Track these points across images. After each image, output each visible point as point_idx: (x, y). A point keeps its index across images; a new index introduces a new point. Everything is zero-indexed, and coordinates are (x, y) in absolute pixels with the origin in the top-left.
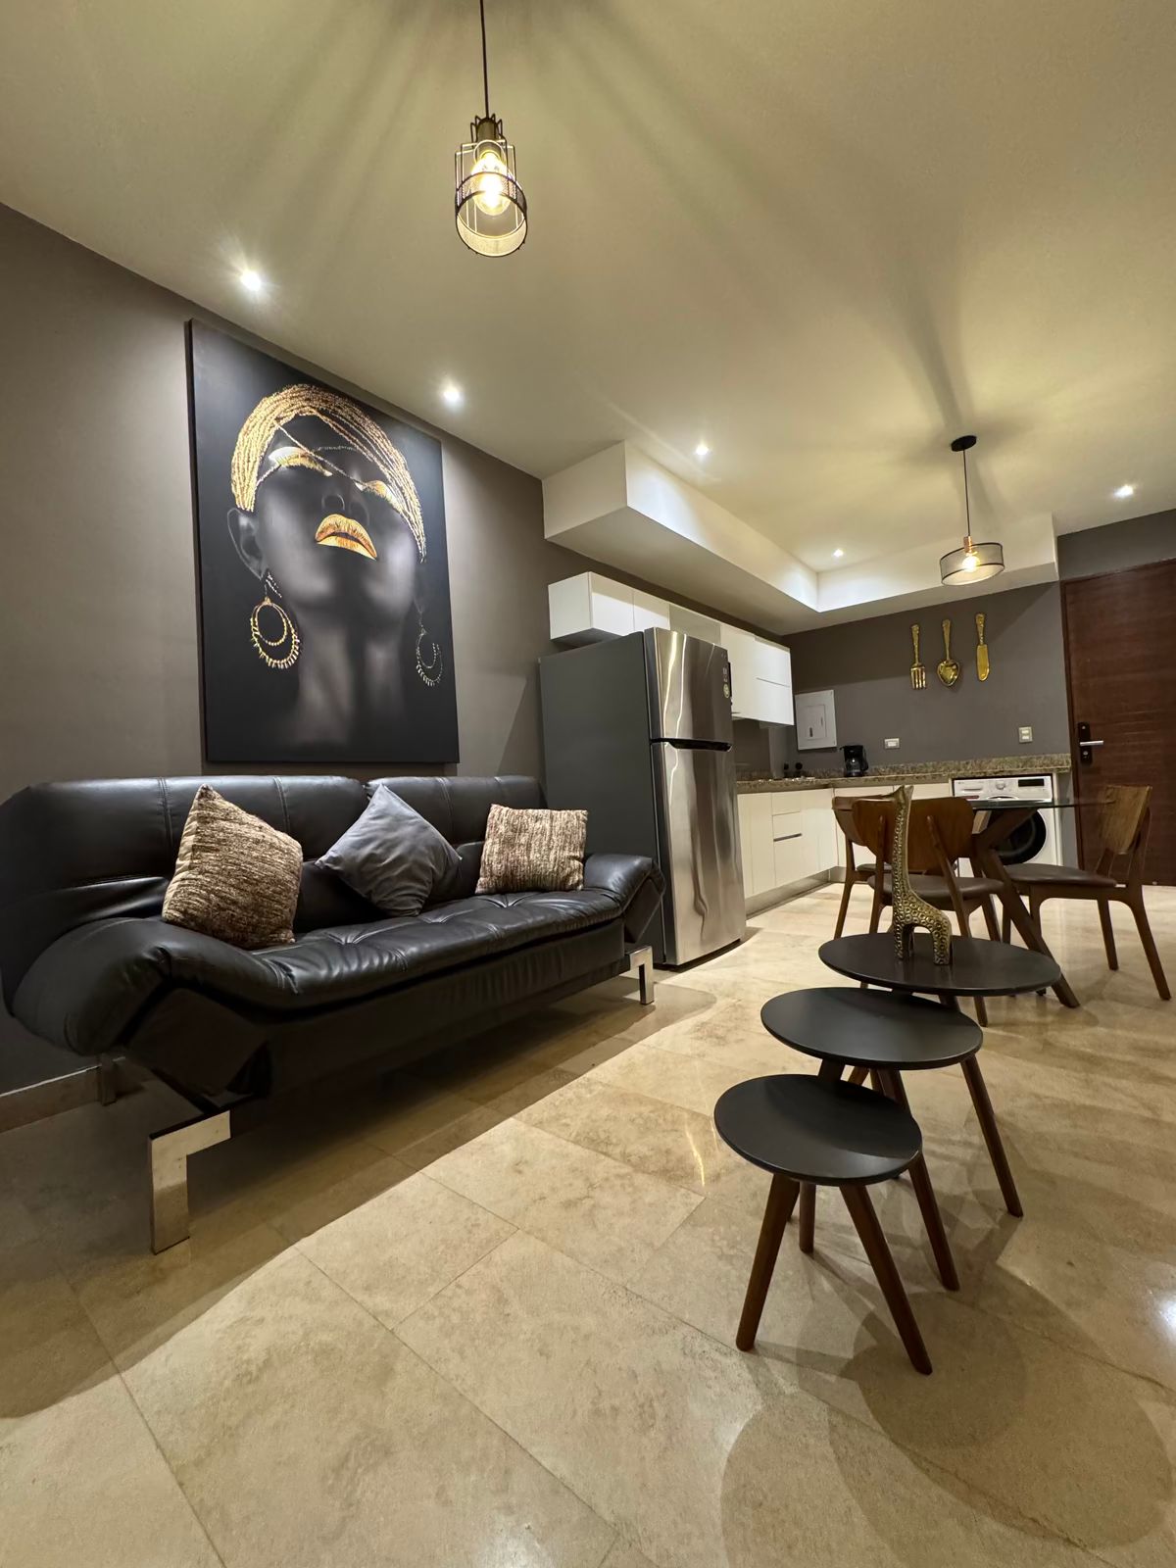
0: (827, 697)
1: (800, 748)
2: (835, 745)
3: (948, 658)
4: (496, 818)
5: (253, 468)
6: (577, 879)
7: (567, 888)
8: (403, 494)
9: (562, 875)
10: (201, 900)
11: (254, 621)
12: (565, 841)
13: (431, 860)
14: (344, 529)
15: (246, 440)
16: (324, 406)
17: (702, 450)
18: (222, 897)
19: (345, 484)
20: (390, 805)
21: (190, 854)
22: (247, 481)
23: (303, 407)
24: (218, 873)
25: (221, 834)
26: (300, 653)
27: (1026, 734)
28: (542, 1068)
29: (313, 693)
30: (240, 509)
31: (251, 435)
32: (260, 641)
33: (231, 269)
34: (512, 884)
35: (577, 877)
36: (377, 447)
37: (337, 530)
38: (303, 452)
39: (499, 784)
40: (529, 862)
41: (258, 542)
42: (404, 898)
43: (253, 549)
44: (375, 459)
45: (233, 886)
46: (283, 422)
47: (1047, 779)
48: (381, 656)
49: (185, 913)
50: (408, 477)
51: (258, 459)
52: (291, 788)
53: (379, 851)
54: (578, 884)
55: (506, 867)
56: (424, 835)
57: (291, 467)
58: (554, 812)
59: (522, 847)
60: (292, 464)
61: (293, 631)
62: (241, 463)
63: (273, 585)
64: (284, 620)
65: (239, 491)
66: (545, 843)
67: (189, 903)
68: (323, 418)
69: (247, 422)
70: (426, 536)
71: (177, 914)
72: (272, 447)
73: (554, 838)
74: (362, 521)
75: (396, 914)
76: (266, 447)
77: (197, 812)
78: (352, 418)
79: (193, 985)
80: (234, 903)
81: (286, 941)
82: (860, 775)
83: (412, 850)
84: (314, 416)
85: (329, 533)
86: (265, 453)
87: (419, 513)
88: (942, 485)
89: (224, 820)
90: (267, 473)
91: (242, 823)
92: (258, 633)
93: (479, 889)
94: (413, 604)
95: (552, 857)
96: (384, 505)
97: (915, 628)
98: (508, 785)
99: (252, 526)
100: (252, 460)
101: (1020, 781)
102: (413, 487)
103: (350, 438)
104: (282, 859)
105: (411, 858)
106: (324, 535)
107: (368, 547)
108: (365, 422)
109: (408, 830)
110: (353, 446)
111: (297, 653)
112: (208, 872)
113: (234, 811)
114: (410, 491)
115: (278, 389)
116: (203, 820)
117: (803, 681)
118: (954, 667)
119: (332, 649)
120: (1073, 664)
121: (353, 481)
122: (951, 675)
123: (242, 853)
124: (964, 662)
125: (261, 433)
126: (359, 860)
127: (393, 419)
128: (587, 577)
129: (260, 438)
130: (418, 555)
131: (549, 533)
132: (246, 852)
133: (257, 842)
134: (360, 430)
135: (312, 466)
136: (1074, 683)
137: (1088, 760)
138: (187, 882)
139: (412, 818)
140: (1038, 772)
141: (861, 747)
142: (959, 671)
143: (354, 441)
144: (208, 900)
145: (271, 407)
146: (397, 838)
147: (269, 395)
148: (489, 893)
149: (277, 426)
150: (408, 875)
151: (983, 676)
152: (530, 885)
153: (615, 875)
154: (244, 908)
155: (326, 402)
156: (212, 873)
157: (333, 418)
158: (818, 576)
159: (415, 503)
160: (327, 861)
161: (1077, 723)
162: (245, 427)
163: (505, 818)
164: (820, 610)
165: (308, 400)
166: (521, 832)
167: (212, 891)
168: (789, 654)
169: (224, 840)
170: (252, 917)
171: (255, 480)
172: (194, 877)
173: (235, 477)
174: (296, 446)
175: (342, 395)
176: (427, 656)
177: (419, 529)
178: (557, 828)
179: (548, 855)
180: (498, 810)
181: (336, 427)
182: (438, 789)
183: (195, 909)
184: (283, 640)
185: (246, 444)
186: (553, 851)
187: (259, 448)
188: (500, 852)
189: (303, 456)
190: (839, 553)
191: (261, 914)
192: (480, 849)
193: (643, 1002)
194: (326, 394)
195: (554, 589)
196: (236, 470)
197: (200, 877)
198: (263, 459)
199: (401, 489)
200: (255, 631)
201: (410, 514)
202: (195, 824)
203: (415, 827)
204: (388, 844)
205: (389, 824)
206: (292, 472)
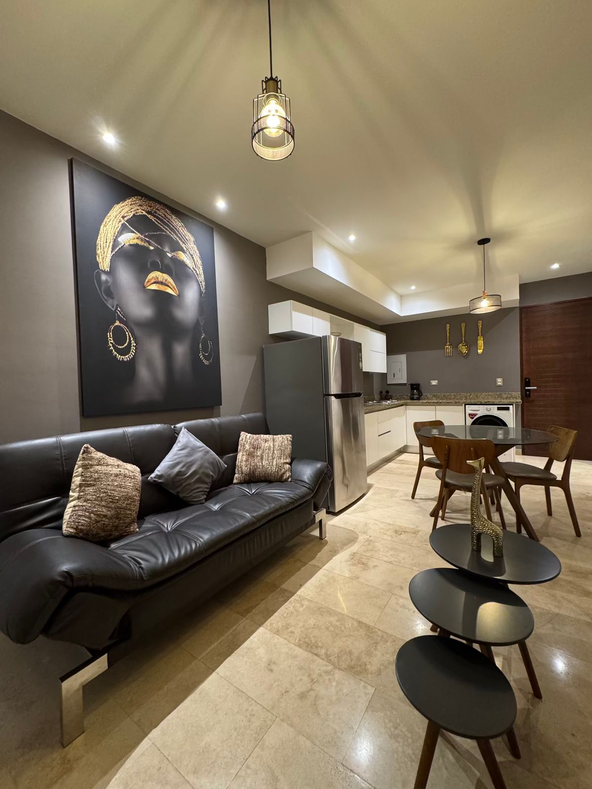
0: (403, 358)
1: (388, 383)
2: (406, 382)
3: (463, 342)
4: (244, 440)
5: (109, 246)
6: (288, 475)
7: (283, 480)
8: (193, 258)
9: (280, 473)
10: (86, 519)
11: (110, 335)
12: (281, 454)
13: (211, 470)
14: (160, 279)
15: (105, 229)
16: (149, 209)
17: (352, 238)
18: (98, 515)
19: (160, 253)
20: (189, 441)
21: (78, 489)
22: (105, 254)
23: (138, 210)
24: (95, 500)
25: (96, 475)
26: (136, 351)
27: (500, 381)
28: (274, 587)
29: (143, 373)
30: (102, 270)
31: (108, 227)
32: (113, 346)
33: (98, 133)
34: (252, 479)
35: (288, 474)
36: (178, 232)
37: (156, 280)
38: (137, 236)
39: (244, 419)
40: (263, 466)
41: (112, 290)
42: (196, 494)
43: (109, 293)
44: (178, 239)
45: (104, 506)
46: (126, 219)
47: (511, 407)
48: (180, 350)
49: (76, 529)
50: (196, 249)
51: (112, 241)
52: (134, 434)
53: (184, 469)
54: (288, 478)
55: (250, 468)
56: (208, 456)
57: (131, 245)
58: (275, 436)
59: (258, 458)
60: (131, 243)
61: (132, 339)
62: (102, 243)
63: (121, 313)
64: (127, 333)
65: (101, 260)
66: (270, 455)
67: (79, 522)
68: (149, 216)
69: (106, 219)
70: (205, 282)
71: (72, 530)
72: (120, 233)
73: (275, 452)
74: (170, 275)
75: (193, 503)
76: (117, 233)
77: (82, 462)
78: (165, 216)
79: (86, 589)
80: (105, 516)
81: (134, 531)
82: (418, 399)
83: (201, 466)
84: (144, 215)
85: (152, 282)
86: (116, 237)
87: (201, 269)
88: (470, 260)
89: (97, 465)
90: (117, 249)
91: (107, 465)
92: (112, 342)
93: (235, 481)
94: (198, 320)
95: (275, 463)
96: (183, 264)
97: (448, 325)
98: (249, 419)
99: (109, 279)
100: (108, 241)
101: (498, 407)
102: (198, 255)
103: (164, 227)
104: (130, 483)
105: (201, 471)
106: (149, 283)
107: (173, 289)
108: (172, 218)
109: (198, 455)
110: (166, 232)
111: (134, 351)
112: (88, 500)
113: (103, 458)
114: (197, 257)
115: (124, 200)
116: (85, 467)
117: (392, 349)
118: (466, 347)
119: (154, 348)
120: (524, 348)
121: (165, 252)
122: (465, 351)
123: (108, 484)
124: (472, 345)
125: (114, 225)
126: (172, 475)
127: (188, 216)
128: (289, 303)
129: (113, 227)
130: (201, 292)
131: (268, 278)
132: (110, 483)
133: (117, 475)
134: (169, 223)
135: (143, 244)
136: (524, 357)
137: (529, 396)
138: (77, 508)
139: (200, 447)
140: (507, 403)
141: (419, 384)
142: (469, 350)
143: (166, 229)
144: (90, 518)
145: (120, 210)
146: (192, 461)
147: (118, 203)
148: (240, 483)
149: (123, 221)
150: (200, 481)
151: (480, 351)
152: (263, 479)
153: (307, 472)
154: (111, 518)
155: (151, 207)
156: (91, 500)
157: (155, 216)
158: (401, 297)
159: (199, 262)
160: (155, 477)
161: (524, 377)
162: (104, 223)
163: (249, 441)
164: (402, 315)
165: (140, 205)
166: (257, 449)
167: (92, 512)
168: (385, 337)
169: (98, 478)
170: (115, 522)
171: (110, 253)
172: (81, 504)
173: (98, 252)
174: (134, 232)
175: (160, 203)
176: (205, 349)
177: (201, 278)
178: (277, 446)
179: (273, 462)
180: (245, 436)
181: (156, 221)
182: (213, 425)
183: (82, 525)
184: (126, 344)
185: (105, 232)
186: (275, 460)
187: (113, 234)
188: (247, 461)
189: (137, 238)
190: (413, 288)
191: (120, 519)
192: (235, 458)
193: (321, 538)
194: (151, 202)
195: (271, 307)
196: (99, 248)
197: (85, 504)
198: (115, 240)
199: (192, 255)
200: (110, 340)
201: (197, 270)
202: (80, 470)
203: (203, 452)
204: (187, 465)
205: (189, 453)
206: (131, 248)
